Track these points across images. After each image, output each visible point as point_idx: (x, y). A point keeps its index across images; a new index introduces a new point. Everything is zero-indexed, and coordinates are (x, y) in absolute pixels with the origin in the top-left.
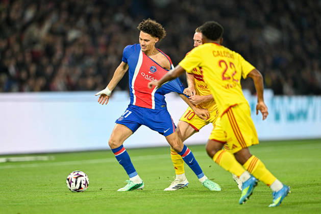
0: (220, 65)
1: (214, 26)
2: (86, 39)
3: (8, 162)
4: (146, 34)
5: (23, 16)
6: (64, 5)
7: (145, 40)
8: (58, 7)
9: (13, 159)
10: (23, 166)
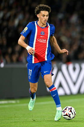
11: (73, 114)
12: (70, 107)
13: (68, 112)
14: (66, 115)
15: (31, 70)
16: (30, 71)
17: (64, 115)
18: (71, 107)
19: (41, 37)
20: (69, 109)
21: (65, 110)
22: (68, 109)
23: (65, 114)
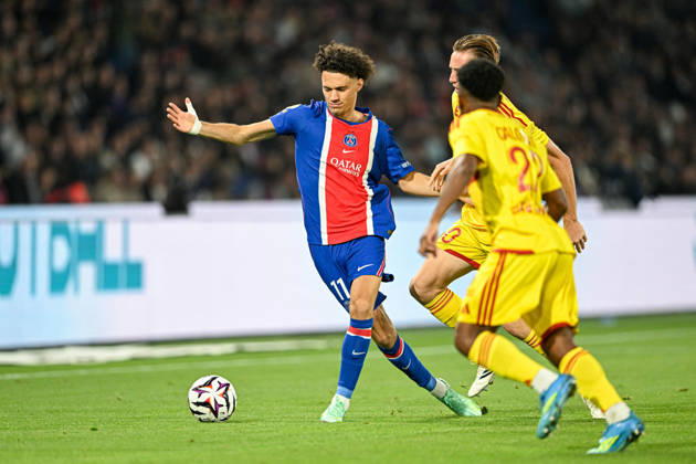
0: (513, 159)
1: (486, 68)
2: (411, 86)
3: (240, 353)
4: (339, 75)
5: (273, 33)
6: (362, 10)
7: (339, 89)
8: (349, 15)
9: (251, 346)
10: (273, 361)
11: (228, 405)
12: (224, 381)
13: (213, 394)
14: (206, 404)
15: (340, 281)
16: (339, 286)
17: (198, 404)
18: (227, 382)
19: (344, 152)
20: (221, 386)
21: (204, 385)
22: (215, 384)
23: (202, 399)
